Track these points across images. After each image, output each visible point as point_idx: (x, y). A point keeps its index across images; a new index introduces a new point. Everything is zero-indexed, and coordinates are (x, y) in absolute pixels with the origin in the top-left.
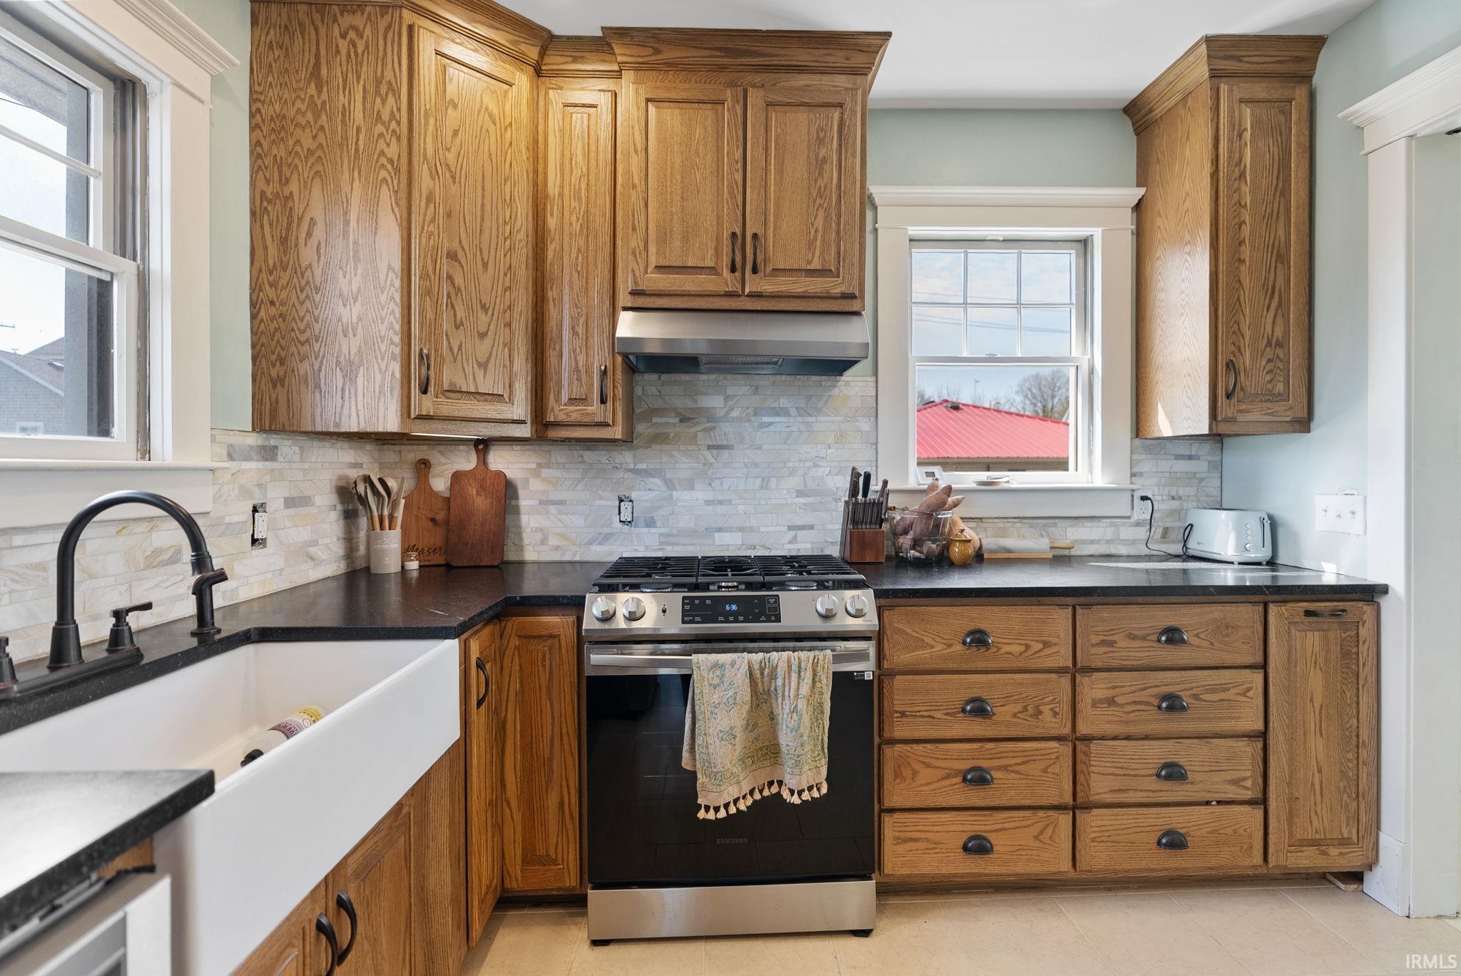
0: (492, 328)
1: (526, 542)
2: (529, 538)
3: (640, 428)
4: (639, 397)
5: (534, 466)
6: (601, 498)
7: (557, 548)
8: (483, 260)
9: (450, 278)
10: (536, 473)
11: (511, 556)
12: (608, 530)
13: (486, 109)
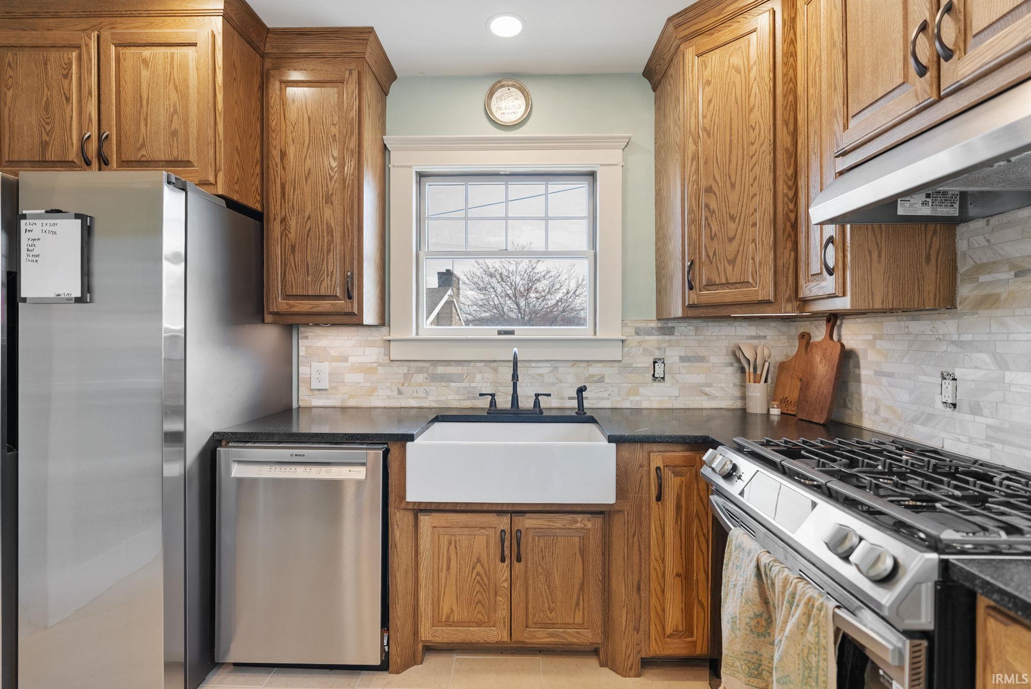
0: (739, 231)
1: (864, 409)
2: (867, 406)
3: (965, 291)
4: (964, 254)
5: (870, 337)
6: (925, 374)
7: (886, 420)
9: (707, 206)
10: (872, 344)
11: (855, 422)
12: (929, 410)
13: (733, 67)
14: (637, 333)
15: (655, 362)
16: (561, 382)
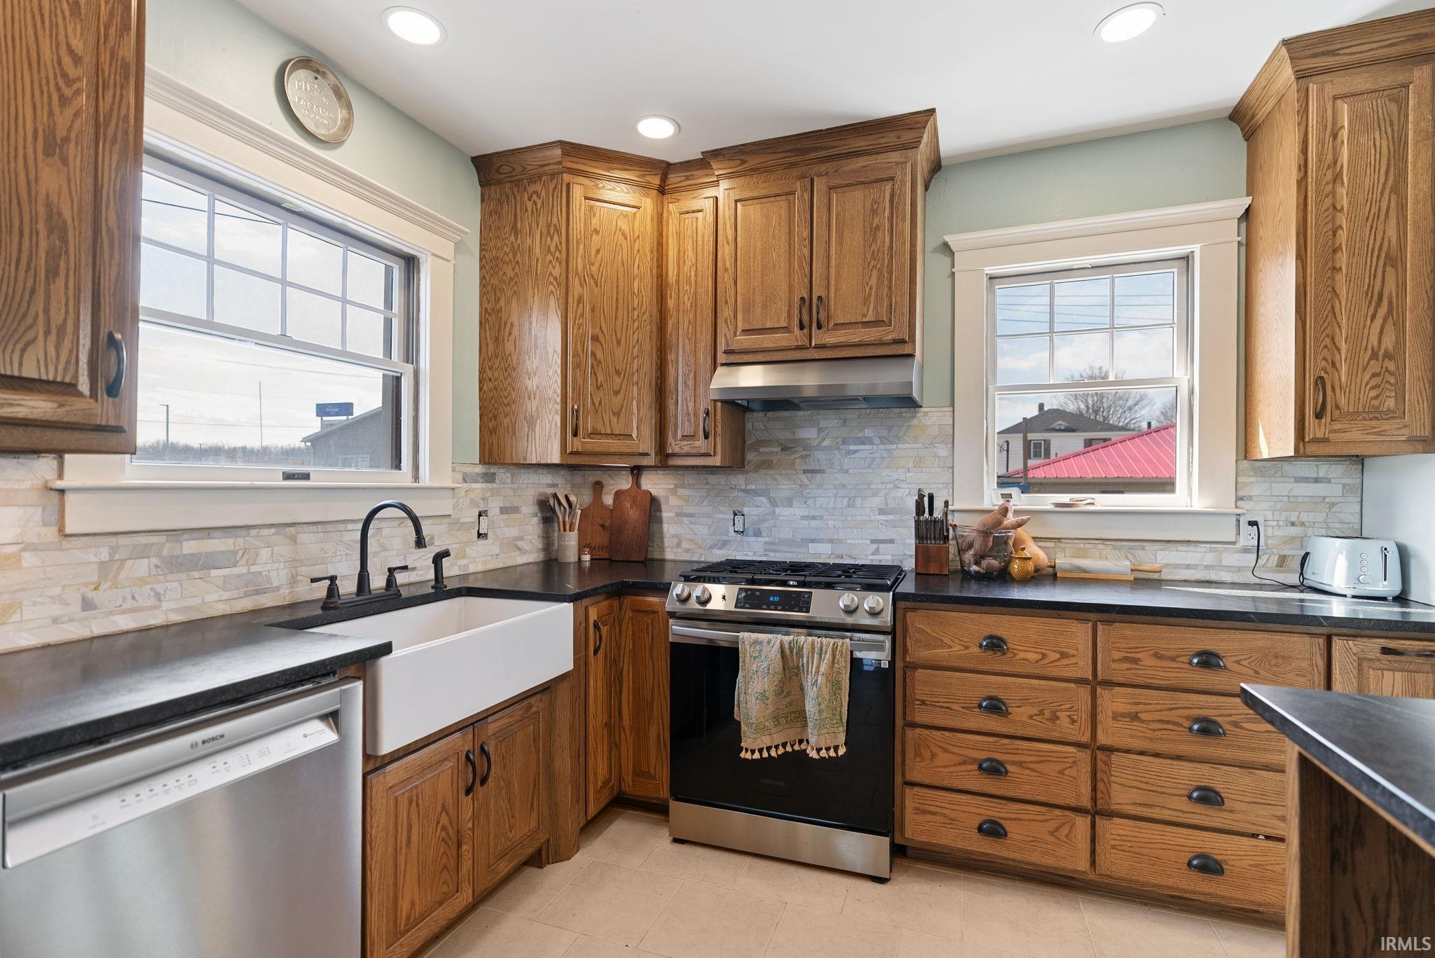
0: (624, 386)
1: (666, 544)
2: (669, 542)
3: (750, 456)
4: (750, 431)
5: (672, 486)
6: (721, 512)
7: (688, 551)
8: (617, 338)
9: (593, 354)
10: (674, 492)
11: (657, 556)
12: (725, 538)
13: (620, 230)
14: (465, 481)
15: (480, 515)
16: (385, 550)
